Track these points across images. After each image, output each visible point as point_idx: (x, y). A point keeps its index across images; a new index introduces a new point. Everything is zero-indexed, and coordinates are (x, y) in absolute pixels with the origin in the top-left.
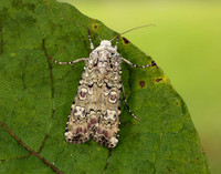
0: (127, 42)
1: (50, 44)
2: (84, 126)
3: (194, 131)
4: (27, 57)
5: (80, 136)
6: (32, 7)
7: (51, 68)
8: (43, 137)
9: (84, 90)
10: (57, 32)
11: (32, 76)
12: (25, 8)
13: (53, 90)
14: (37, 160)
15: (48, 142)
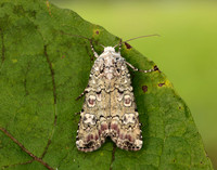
0: (129, 47)
1: (52, 50)
2: (95, 133)
3: (197, 135)
4: (29, 63)
5: (91, 143)
6: (33, 13)
7: (53, 73)
8: (46, 143)
9: (92, 97)
10: (58, 38)
11: (35, 81)
12: (27, 15)
13: (55, 96)
14: (40, 166)
15: (51, 147)
